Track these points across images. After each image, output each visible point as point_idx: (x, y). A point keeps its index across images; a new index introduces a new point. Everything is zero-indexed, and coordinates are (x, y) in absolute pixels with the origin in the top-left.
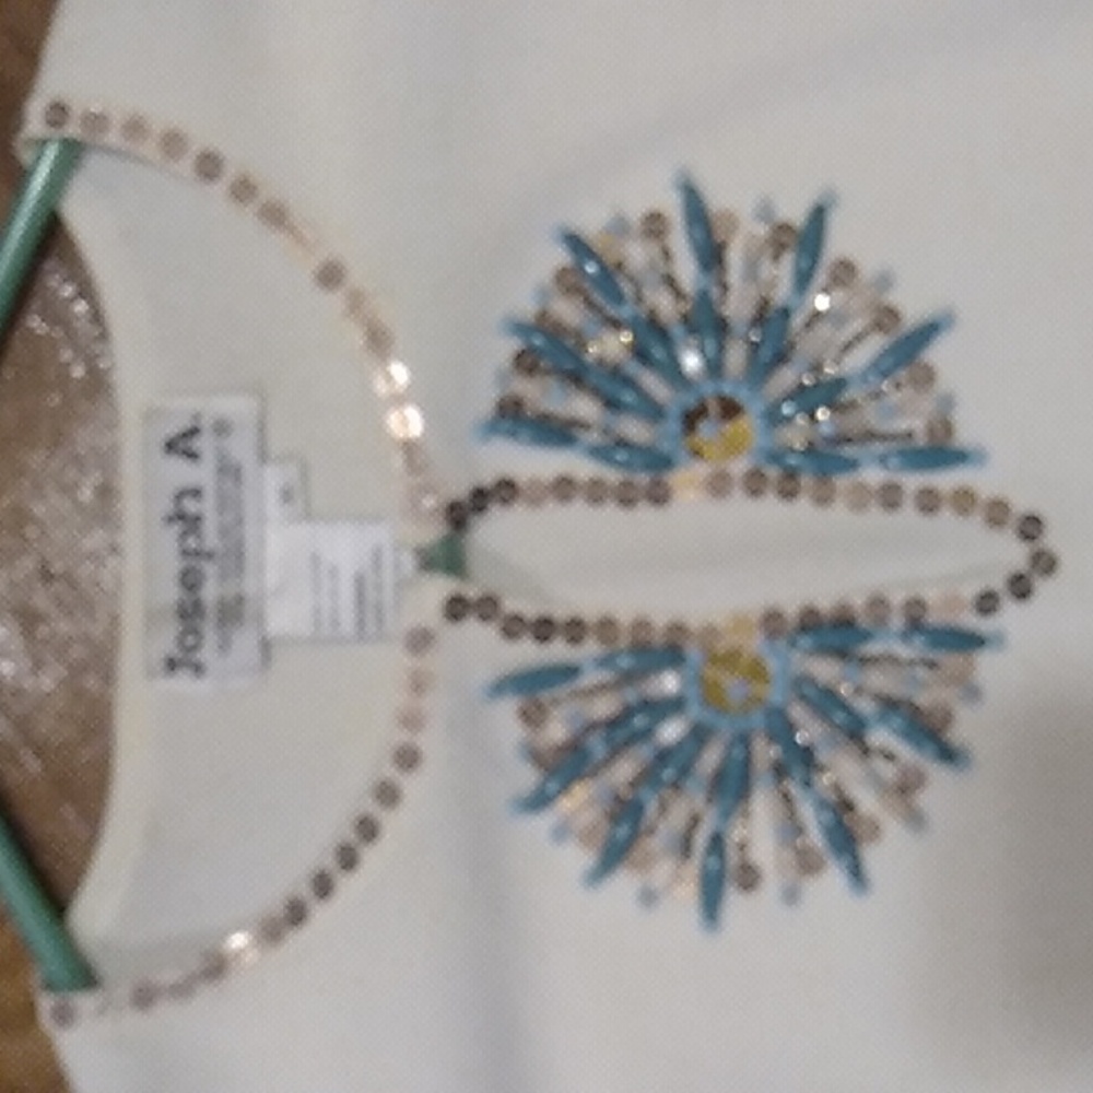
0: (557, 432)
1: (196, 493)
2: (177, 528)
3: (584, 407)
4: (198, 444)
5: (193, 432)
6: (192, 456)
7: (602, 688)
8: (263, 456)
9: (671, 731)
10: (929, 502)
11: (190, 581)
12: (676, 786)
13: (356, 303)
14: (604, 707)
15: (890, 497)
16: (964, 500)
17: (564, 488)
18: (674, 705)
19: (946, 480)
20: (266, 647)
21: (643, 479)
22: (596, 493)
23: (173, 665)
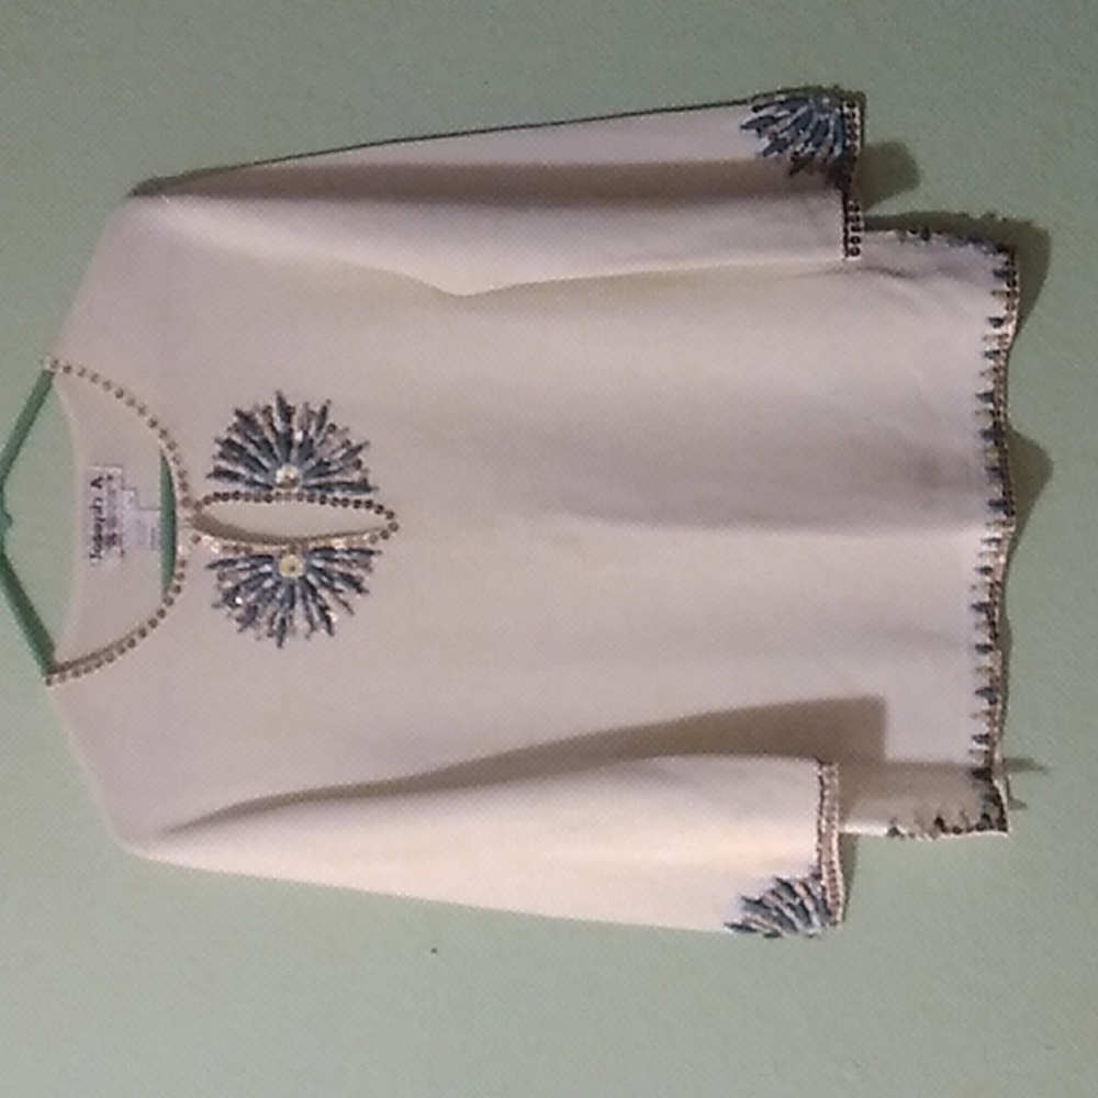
0: (235, 477)
1: (100, 499)
2: (94, 510)
3: (241, 470)
4: (101, 483)
5: (100, 479)
6: (100, 487)
7: (245, 569)
8: (123, 488)
9: (268, 583)
10: (357, 504)
11: (98, 528)
12: (269, 601)
13: (164, 433)
14: (245, 576)
15: (345, 502)
16: (369, 504)
17: (236, 495)
18: (269, 575)
19: (364, 497)
20: (123, 552)
21: (264, 493)
22: (247, 498)
23: (92, 556)
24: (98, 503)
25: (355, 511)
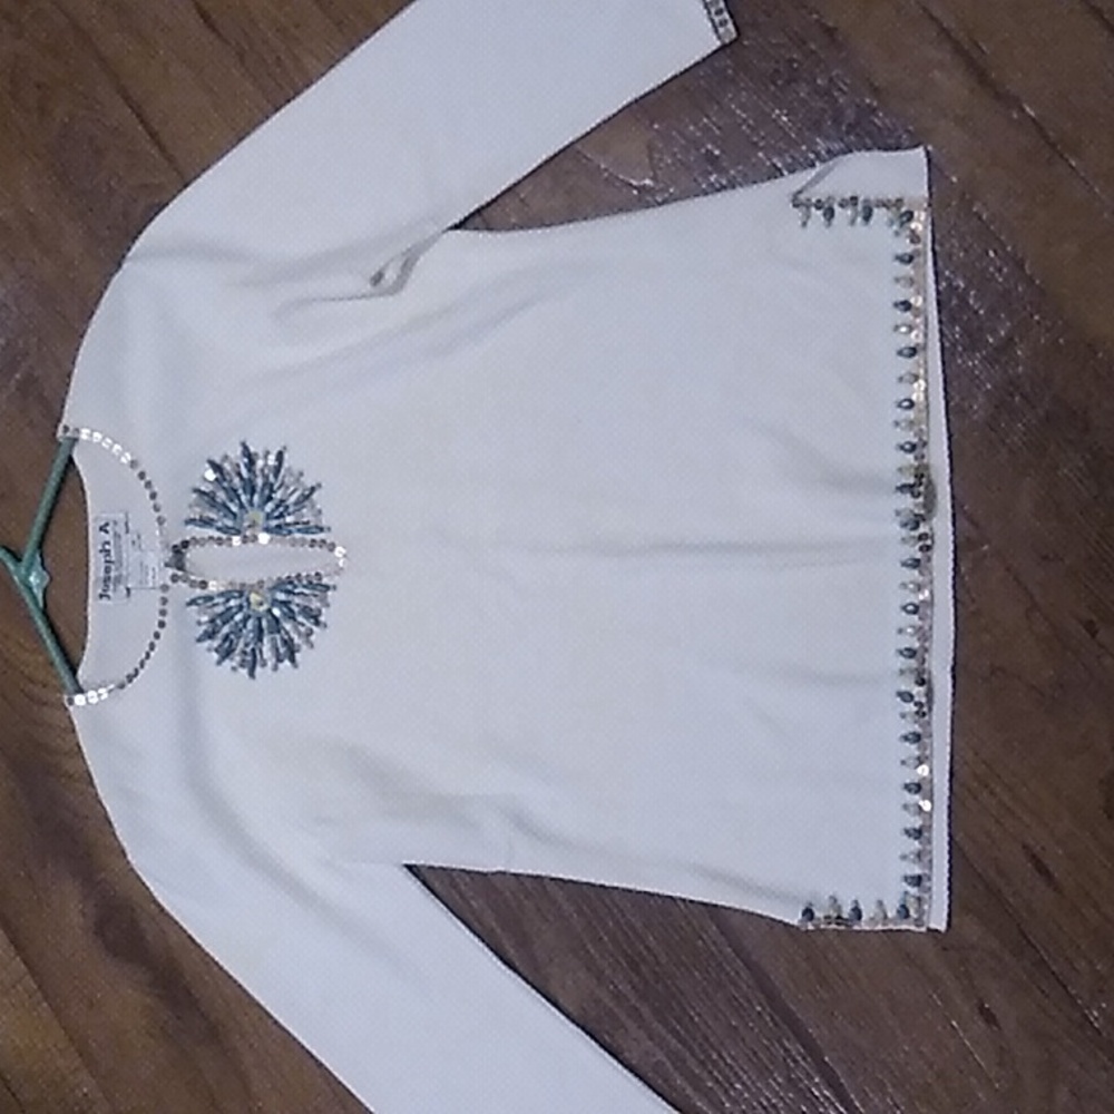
0: (209, 522)
1: (108, 543)
2: (103, 555)
3: (216, 515)
4: (108, 528)
5: (107, 524)
6: (107, 532)
7: (219, 603)
8: (127, 531)
9: (238, 617)
10: (313, 544)
11: (107, 570)
12: (241, 632)
13: (148, 484)
14: (220, 609)
15: (303, 542)
16: (323, 543)
17: (210, 540)
18: (240, 607)
19: (319, 537)
20: (128, 591)
22: (219, 541)
23: (101, 596)
24: (107, 547)
25: (310, 549)
